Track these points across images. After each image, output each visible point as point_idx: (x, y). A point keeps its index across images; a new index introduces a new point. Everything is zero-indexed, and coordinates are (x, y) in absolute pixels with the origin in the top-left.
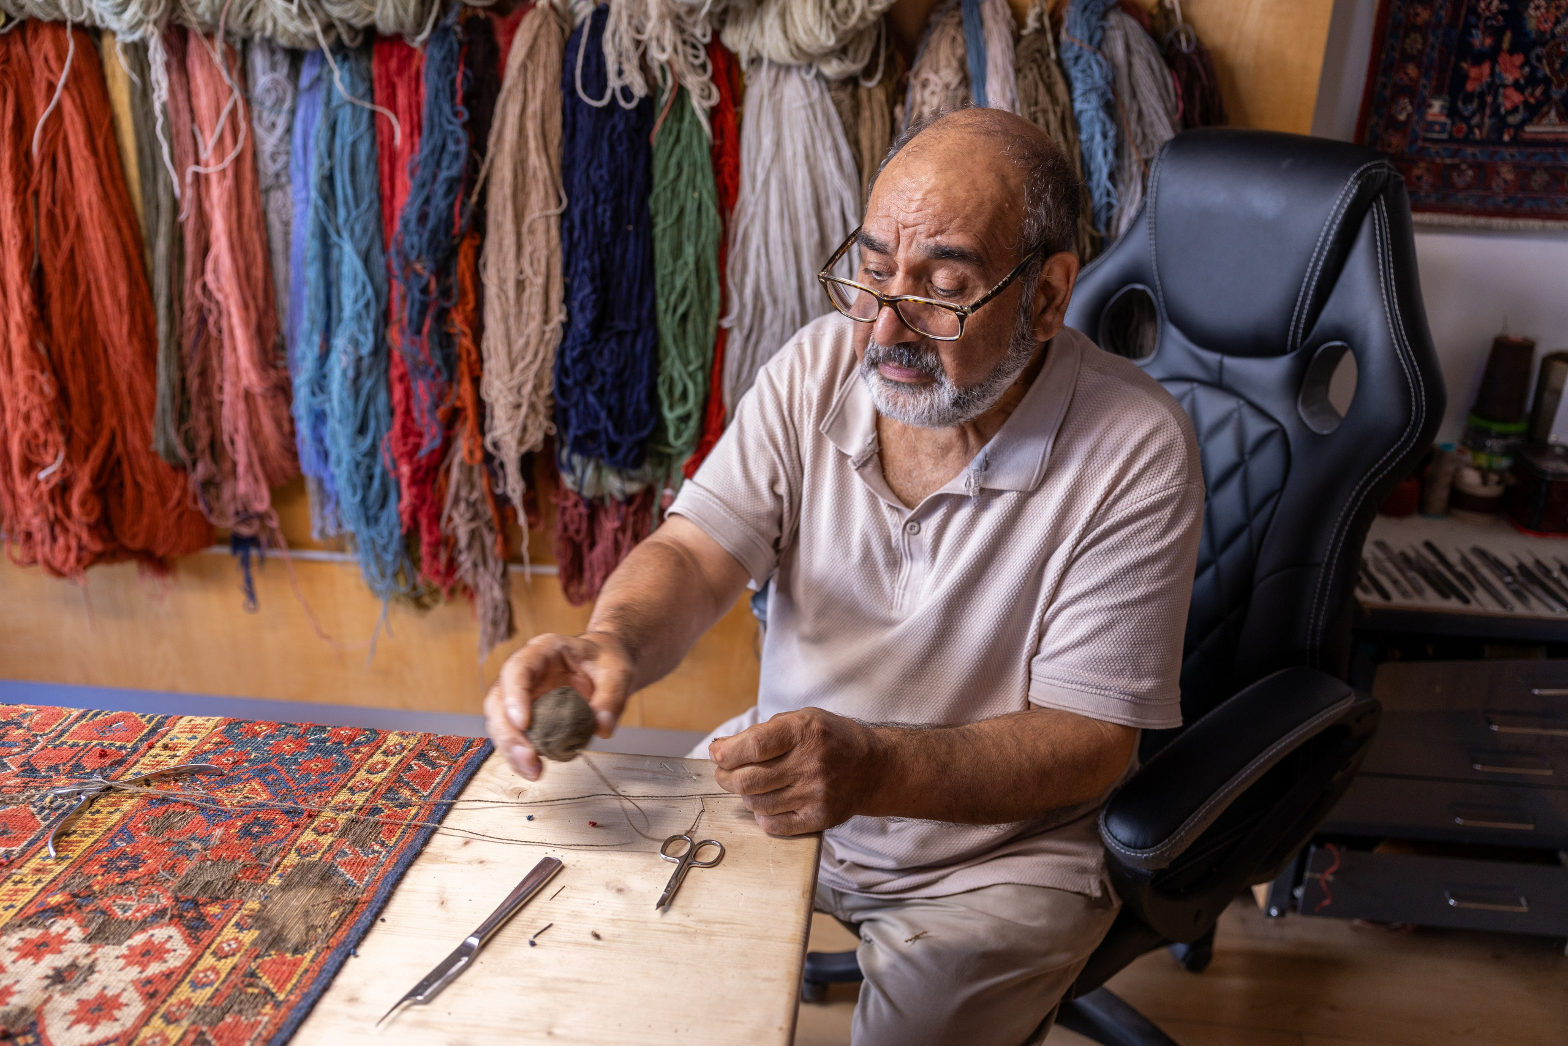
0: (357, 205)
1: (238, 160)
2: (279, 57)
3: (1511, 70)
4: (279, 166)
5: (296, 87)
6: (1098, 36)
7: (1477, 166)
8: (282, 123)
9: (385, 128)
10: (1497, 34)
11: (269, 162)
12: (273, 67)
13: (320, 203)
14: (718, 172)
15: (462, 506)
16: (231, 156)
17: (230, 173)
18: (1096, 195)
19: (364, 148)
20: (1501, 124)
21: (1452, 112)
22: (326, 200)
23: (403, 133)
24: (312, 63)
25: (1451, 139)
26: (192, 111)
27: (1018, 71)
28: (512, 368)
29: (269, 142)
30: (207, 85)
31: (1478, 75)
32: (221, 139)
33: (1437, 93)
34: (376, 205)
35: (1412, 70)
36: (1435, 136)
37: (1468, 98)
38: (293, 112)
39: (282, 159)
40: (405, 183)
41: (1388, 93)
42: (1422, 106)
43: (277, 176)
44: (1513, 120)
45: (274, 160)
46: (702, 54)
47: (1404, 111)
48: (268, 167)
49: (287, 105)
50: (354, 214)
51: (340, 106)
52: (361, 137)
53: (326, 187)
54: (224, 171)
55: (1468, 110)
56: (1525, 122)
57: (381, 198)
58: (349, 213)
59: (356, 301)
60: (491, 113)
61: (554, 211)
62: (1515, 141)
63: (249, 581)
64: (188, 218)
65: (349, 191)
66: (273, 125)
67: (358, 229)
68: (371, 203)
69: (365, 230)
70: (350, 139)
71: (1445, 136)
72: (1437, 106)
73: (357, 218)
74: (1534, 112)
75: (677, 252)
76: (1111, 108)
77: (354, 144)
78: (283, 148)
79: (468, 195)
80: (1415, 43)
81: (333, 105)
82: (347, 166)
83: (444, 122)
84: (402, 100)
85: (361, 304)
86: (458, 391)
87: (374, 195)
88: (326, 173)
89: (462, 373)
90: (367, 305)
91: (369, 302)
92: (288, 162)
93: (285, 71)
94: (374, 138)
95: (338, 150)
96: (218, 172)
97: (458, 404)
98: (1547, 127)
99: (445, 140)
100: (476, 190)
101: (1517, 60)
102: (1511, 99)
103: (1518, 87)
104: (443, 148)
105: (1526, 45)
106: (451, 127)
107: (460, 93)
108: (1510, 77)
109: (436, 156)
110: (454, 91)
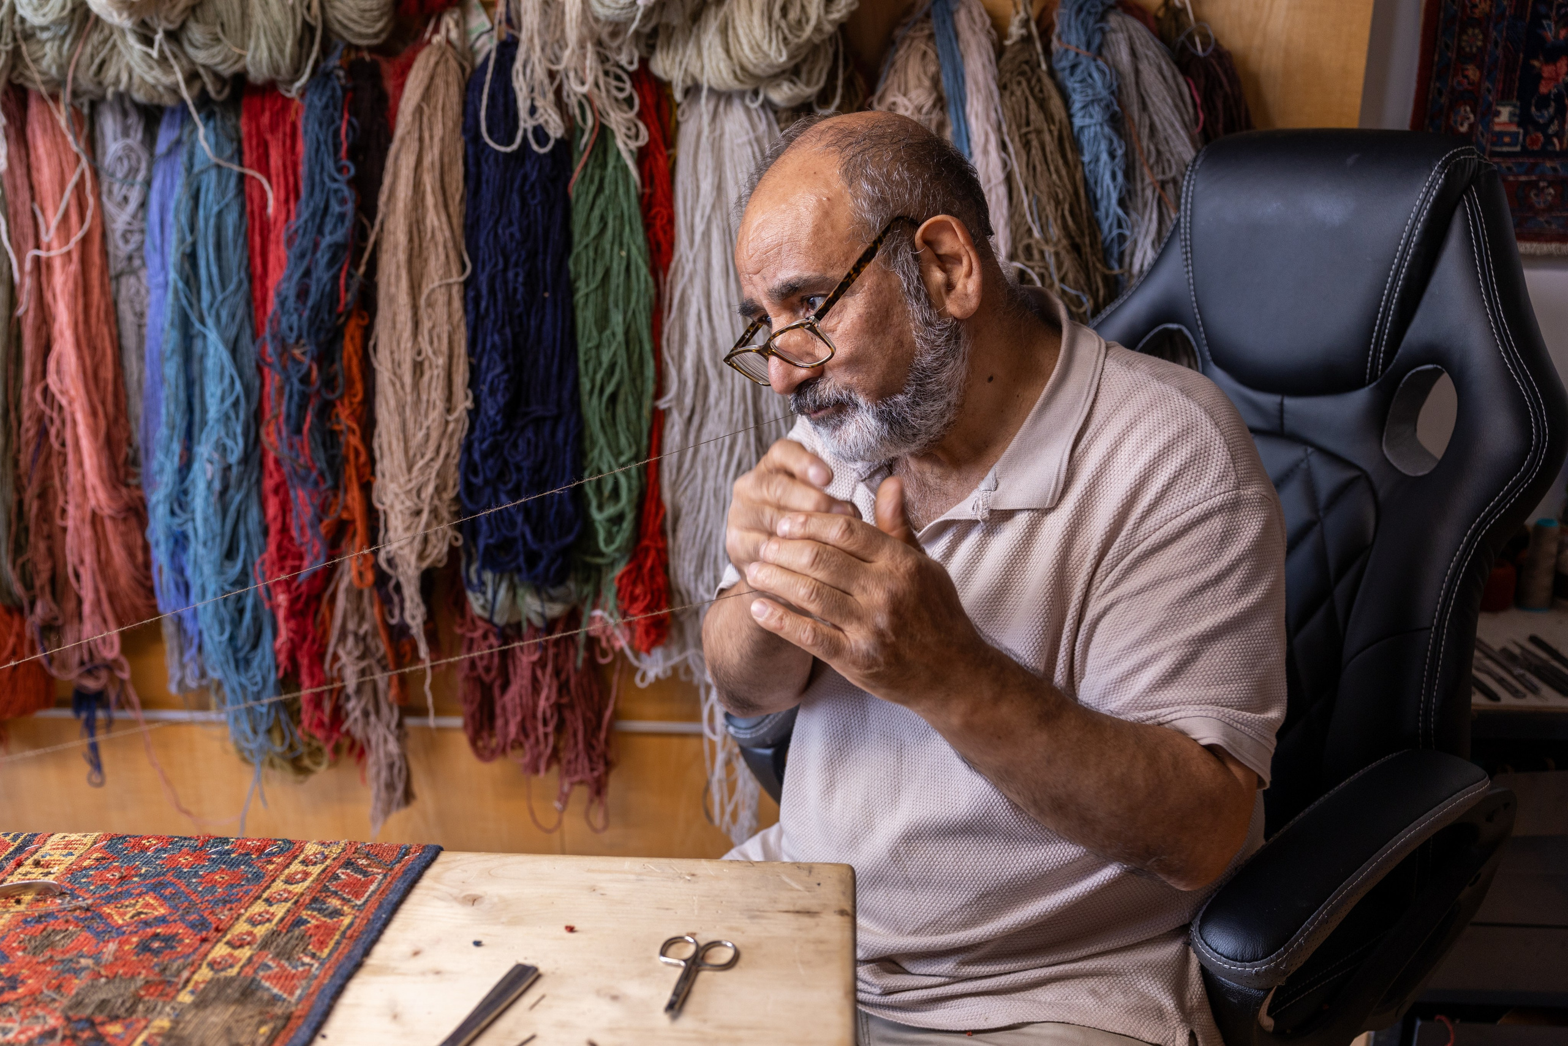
0: (224, 287)
1: (85, 241)
2: (133, 119)
4: (131, 246)
5: (152, 155)
6: (1097, 41)
7: (1559, 182)
8: (135, 197)
9: (256, 195)
11: (120, 243)
12: (126, 133)
13: (181, 285)
14: (648, 226)
15: (350, 641)
16: (76, 237)
17: (75, 257)
18: (1105, 226)
19: (231, 219)
21: (1523, 119)
22: (187, 283)
23: (277, 199)
24: (171, 126)
25: (1525, 152)
26: (32, 188)
27: (1003, 87)
28: (410, 469)
29: (120, 219)
30: (49, 155)
31: (1553, 74)
32: (66, 217)
33: (1504, 98)
34: (246, 285)
35: (1472, 72)
36: (1505, 149)
37: (1543, 102)
38: (148, 183)
39: (135, 238)
40: (280, 254)
41: (1443, 100)
42: (1487, 114)
43: (130, 258)
45: (127, 241)
46: (628, 86)
47: (1465, 120)
48: (120, 249)
49: (140, 177)
50: (220, 297)
51: (202, 172)
52: (227, 205)
53: (187, 266)
54: (69, 253)
55: (1543, 116)
57: (251, 278)
58: (214, 296)
59: (223, 399)
60: (382, 168)
61: (456, 278)
63: (94, 748)
64: (26, 312)
65: (214, 270)
66: (126, 199)
67: (224, 314)
68: (240, 283)
69: (233, 316)
70: (215, 209)
71: (1518, 149)
72: (1505, 113)
73: (224, 300)
75: (603, 321)
76: (1117, 121)
77: (220, 214)
78: (136, 226)
79: (357, 266)
80: (1474, 39)
81: (196, 169)
82: (211, 241)
83: (327, 180)
84: (275, 159)
85: (228, 402)
86: (345, 500)
87: (243, 274)
88: (188, 250)
89: (350, 479)
90: (236, 404)
91: (237, 400)
92: (143, 242)
93: (139, 136)
94: (243, 207)
95: (201, 223)
96: (62, 255)
97: (345, 516)
99: (328, 200)
100: (365, 258)
104: (325, 210)
106: (335, 185)
107: (344, 146)
109: (318, 220)
110: (338, 144)
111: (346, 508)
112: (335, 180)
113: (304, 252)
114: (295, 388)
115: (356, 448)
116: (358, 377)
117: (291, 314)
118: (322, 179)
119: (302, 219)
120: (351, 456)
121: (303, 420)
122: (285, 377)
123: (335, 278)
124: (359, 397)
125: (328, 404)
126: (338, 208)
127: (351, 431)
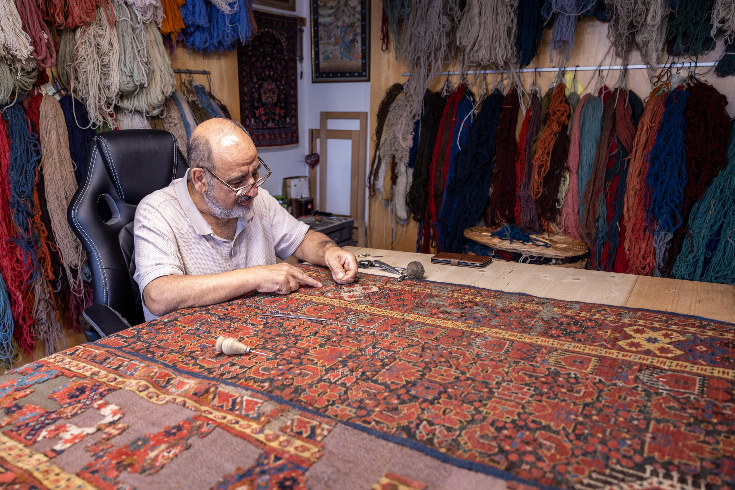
3: (262, 111)
6: (209, 101)
7: (262, 135)
10: (258, 102)
20: (263, 125)
21: (255, 122)
25: (257, 129)
31: (257, 112)
33: (252, 117)
35: (247, 112)
37: (257, 118)
41: (244, 118)
42: (250, 121)
44: (265, 123)
55: (258, 121)
56: (267, 123)
61: (73, 170)
62: (267, 128)
71: (255, 128)
72: (253, 120)
74: (268, 120)
80: (247, 105)
83: (27, 139)
86: (42, 251)
89: (42, 243)
97: (43, 255)
98: (271, 124)
99: (27, 147)
100: (40, 166)
101: (263, 109)
102: (264, 118)
103: (264, 115)
104: (27, 150)
105: (263, 105)
106: (31, 141)
107: (30, 127)
108: (262, 113)
109: (25, 153)
110: (28, 127)
111: (43, 253)
112: (29, 138)
113: (23, 165)
114: (24, 213)
115: (43, 231)
116: (39, 207)
117: (23, 186)
118: (25, 139)
119: (19, 153)
120: (42, 235)
121: (28, 223)
122: (20, 209)
123: (35, 172)
124: (40, 214)
125: (33, 217)
126: (33, 148)
127: (42, 225)
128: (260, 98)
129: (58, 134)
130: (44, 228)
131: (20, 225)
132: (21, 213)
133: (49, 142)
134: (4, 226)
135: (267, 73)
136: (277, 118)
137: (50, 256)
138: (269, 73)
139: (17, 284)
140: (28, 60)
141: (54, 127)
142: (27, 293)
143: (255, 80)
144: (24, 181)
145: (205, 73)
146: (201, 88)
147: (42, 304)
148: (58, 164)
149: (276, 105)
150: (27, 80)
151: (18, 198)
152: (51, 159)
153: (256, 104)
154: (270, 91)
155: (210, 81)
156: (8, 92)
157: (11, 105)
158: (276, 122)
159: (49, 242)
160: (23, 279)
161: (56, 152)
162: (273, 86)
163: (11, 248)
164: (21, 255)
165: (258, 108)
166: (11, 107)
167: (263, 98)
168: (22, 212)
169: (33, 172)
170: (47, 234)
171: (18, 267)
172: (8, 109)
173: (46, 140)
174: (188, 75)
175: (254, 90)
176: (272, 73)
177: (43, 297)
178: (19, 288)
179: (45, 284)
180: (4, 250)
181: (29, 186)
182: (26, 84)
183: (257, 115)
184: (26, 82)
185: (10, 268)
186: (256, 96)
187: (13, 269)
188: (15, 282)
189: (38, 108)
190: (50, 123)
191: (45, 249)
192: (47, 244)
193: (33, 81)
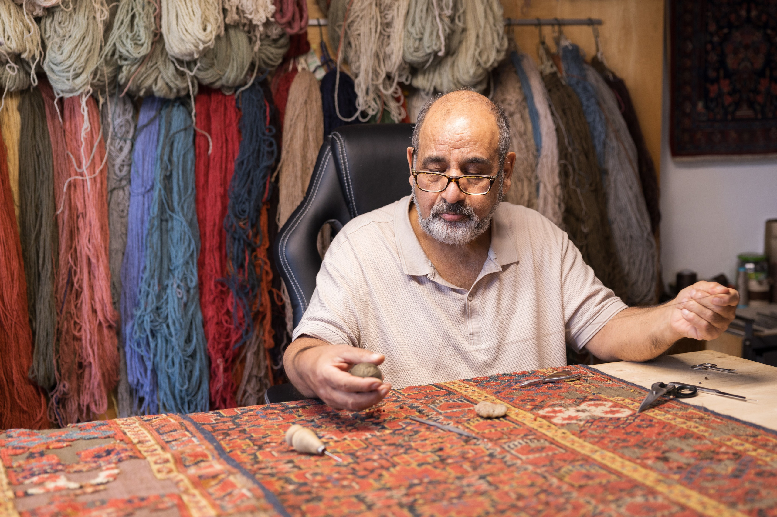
0: (186, 193)
1: (101, 172)
2: (129, 107)
3: (725, 86)
4: (123, 173)
5: (136, 124)
6: (584, 74)
7: (721, 132)
8: (127, 147)
9: (202, 144)
10: (717, 70)
11: (118, 172)
12: (124, 113)
13: (163, 192)
16: (99, 169)
17: (99, 180)
19: (191, 156)
20: (726, 112)
21: (707, 107)
22: (166, 191)
23: (214, 146)
24: (151, 109)
25: (708, 120)
29: (119, 159)
31: (713, 89)
33: (700, 99)
34: (195, 192)
35: (688, 89)
36: (702, 119)
37: (712, 100)
38: (134, 140)
39: (125, 169)
40: (215, 176)
41: (680, 100)
42: (695, 105)
43: (121, 180)
44: (731, 109)
45: (121, 171)
46: (399, 91)
47: (688, 108)
48: (117, 175)
49: (130, 135)
50: (183, 199)
51: (174, 134)
52: (188, 150)
53: (166, 182)
54: (95, 178)
55: (713, 106)
56: (735, 110)
57: (197, 186)
58: (180, 198)
62: (733, 119)
64: (63, 212)
65: (181, 184)
66: (121, 149)
67: (185, 207)
68: (193, 189)
69: (189, 208)
70: (182, 152)
71: (706, 119)
72: (700, 105)
73: (185, 200)
74: (738, 105)
77: (185, 155)
78: (127, 162)
80: (687, 76)
81: (172, 132)
82: (180, 168)
83: (260, 135)
84: (215, 125)
85: (188, 255)
86: (261, 301)
87: (194, 186)
88: (168, 174)
89: (263, 289)
90: (192, 255)
91: (193, 252)
92: (129, 171)
93: (131, 114)
94: (195, 150)
95: (175, 159)
96: (91, 179)
97: (261, 309)
98: (744, 112)
99: (260, 146)
100: (275, 174)
101: (727, 82)
102: (728, 100)
103: (730, 94)
104: (259, 150)
105: (728, 75)
106: (266, 138)
107: (268, 119)
108: (726, 90)
109: (255, 155)
110: (265, 118)
111: (262, 305)
112: (264, 134)
113: (249, 172)
114: (242, 242)
115: (267, 272)
116: (267, 235)
117: (244, 203)
118: (257, 135)
119: (247, 155)
120: (264, 277)
121: (245, 259)
122: (237, 236)
123: (265, 184)
124: (267, 246)
125: (253, 250)
126: (267, 149)
127: (266, 263)
128: (722, 62)
129: (306, 128)
130: (267, 268)
131: (233, 260)
132: (237, 242)
133: (292, 139)
134: (217, 259)
135: (743, 13)
136: (760, 99)
137: (273, 311)
138: (749, 11)
139: (221, 346)
140: (267, 24)
141: (302, 117)
142: (233, 361)
143: (713, 28)
144: (246, 196)
145: (590, 22)
146: (572, 51)
147: (253, 382)
148: (299, 174)
149: (761, 74)
150: (273, 50)
151: (234, 220)
152: (291, 166)
153: (712, 74)
154: (747, 47)
155: (597, 36)
156: (243, 69)
157: (247, 87)
158: (758, 108)
159: (274, 290)
160: (230, 341)
161: (299, 154)
162: (757, 36)
163: (222, 292)
164: (232, 303)
165: (716, 81)
166: (247, 90)
167: (731, 62)
168: (239, 240)
169: (262, 182)
170: (271, 277)
171: (226, 322)
172: (243, 92)
173: (289, 136)
174: (556, 28)
175: (709, 47)
176: (754, 13)
177: (255, 372)
178: (223, 352)
179: (262, 354)
180: (212, 294)
181: (252, 203)
182: (271, 56)
183: (712, 95)
184: (272, 53)
185: (215, 320)
186: (713, 57)
187: (219, 323)
188: (219, 344)
189: (287, 90)
190: (297, 113)
191: (266, 299)
192: (270, 293)
193: (282, 51)
